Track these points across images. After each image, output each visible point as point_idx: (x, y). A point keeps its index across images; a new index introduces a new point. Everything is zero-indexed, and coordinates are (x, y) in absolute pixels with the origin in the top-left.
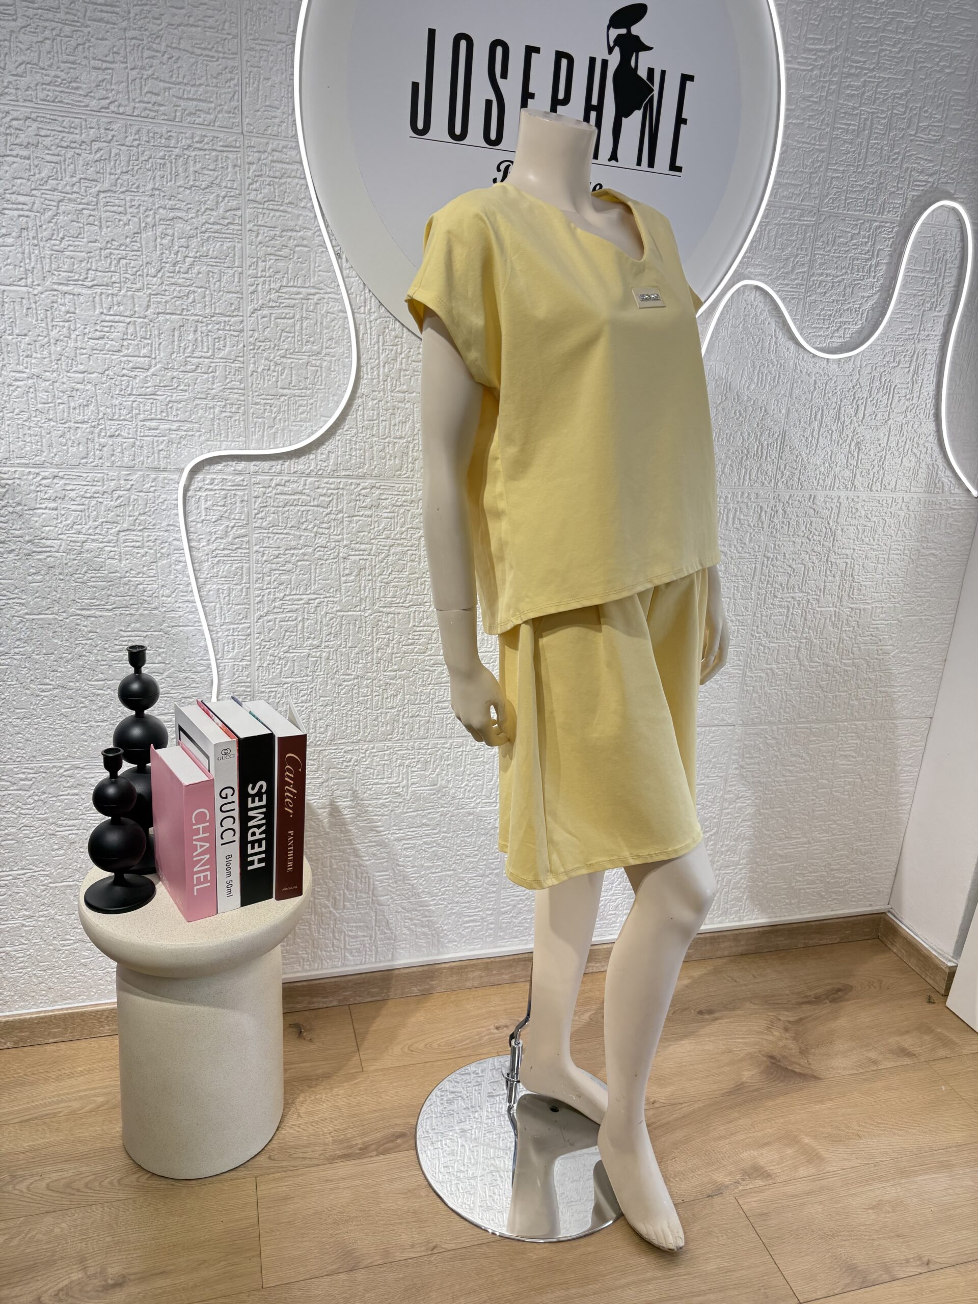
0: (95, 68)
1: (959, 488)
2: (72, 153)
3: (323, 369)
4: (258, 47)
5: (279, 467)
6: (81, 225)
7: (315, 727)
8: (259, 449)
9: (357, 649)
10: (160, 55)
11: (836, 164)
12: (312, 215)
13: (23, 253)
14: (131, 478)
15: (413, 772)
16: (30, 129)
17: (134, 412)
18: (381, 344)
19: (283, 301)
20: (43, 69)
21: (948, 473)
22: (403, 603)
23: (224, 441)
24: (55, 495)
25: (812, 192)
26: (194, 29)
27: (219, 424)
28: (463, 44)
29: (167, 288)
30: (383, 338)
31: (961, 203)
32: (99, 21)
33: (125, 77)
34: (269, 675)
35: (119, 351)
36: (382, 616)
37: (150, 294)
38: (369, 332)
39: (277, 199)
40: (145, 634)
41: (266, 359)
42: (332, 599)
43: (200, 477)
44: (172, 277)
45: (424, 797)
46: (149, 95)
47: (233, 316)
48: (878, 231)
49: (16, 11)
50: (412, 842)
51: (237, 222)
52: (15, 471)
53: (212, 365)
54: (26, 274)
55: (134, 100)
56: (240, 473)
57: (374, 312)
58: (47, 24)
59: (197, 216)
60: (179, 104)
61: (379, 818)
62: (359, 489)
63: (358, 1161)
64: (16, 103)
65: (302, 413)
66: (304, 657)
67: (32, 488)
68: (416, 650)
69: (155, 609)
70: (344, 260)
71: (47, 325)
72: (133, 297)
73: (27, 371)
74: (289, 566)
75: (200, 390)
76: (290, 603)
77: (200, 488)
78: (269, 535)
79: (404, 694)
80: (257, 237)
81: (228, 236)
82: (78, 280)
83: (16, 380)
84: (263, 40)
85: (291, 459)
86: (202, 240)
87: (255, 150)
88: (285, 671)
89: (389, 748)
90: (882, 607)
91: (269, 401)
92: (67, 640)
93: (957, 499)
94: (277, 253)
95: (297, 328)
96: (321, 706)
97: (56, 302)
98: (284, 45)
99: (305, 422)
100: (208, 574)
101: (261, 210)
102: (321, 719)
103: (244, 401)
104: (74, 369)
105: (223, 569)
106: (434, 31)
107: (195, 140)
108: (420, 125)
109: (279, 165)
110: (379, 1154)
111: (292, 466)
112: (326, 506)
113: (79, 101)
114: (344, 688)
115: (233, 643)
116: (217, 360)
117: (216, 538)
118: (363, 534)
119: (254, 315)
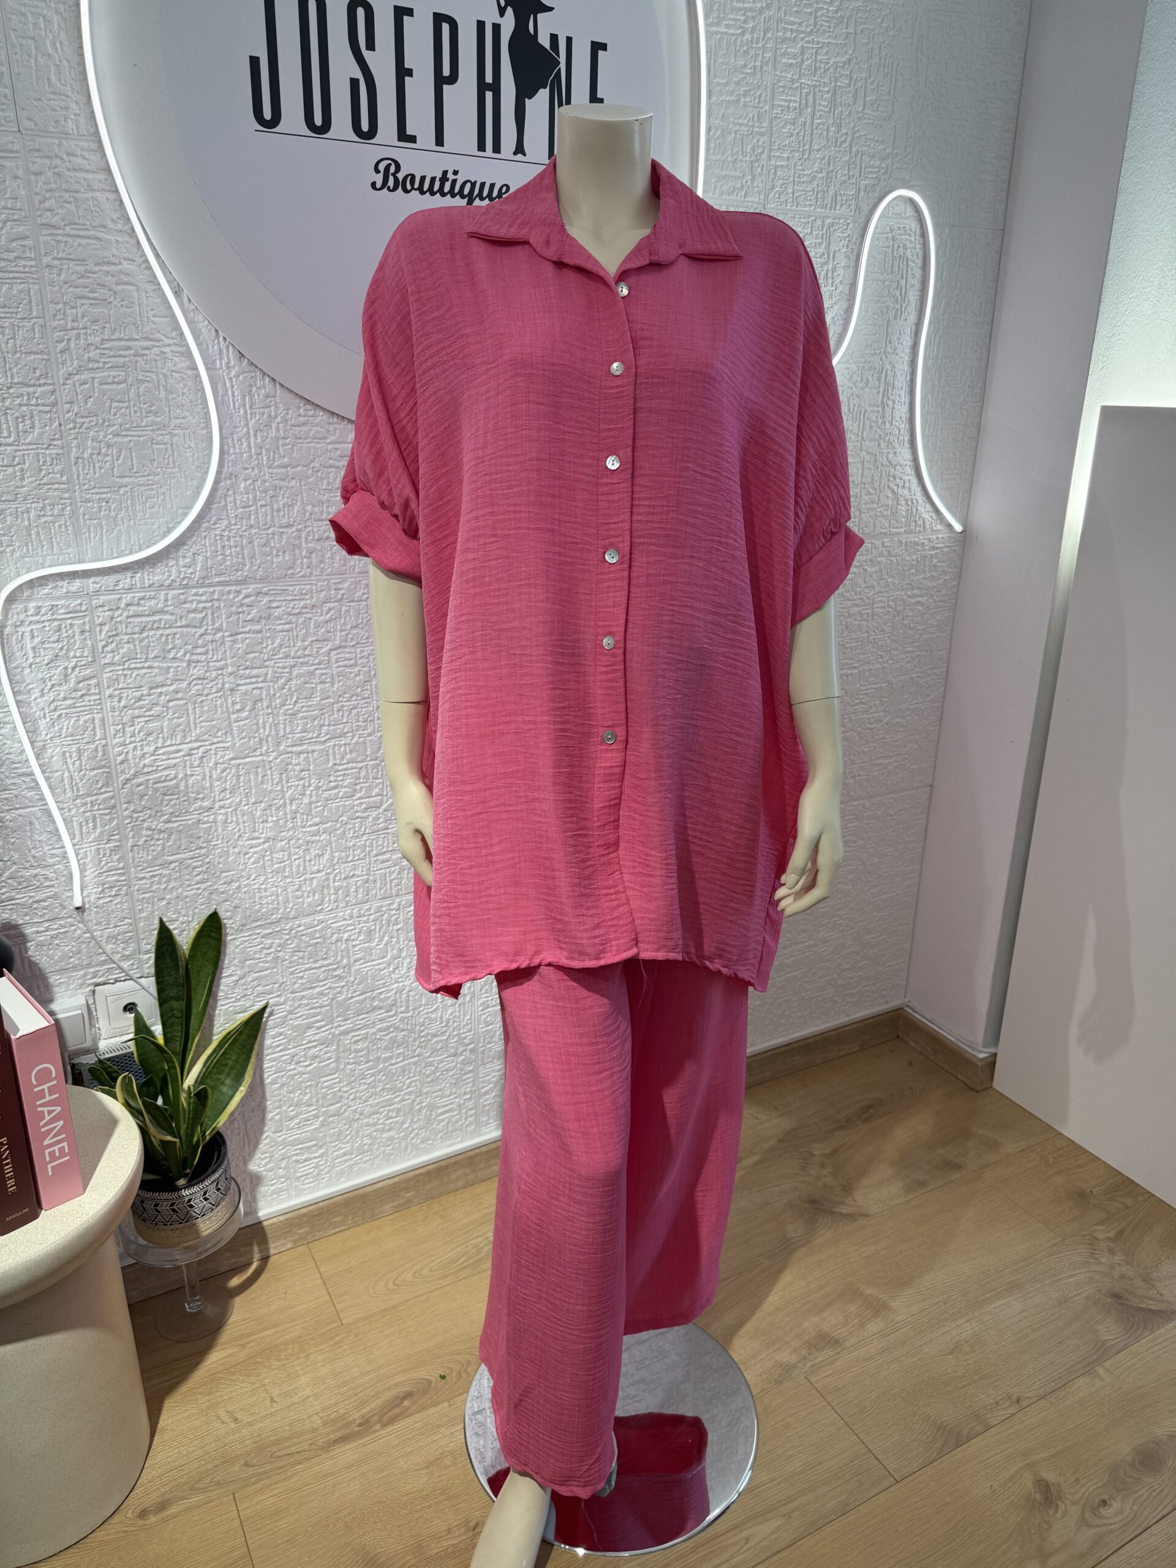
1: (940, 524)
5: (128, 581)
8: (98, 560)
9: (263, 804)
11: (779, 149)
12: (133, 241)
15: (354, 946)
18: (248, 407)
19: (108, 360)
21: (929, 508)
22: (317, 737)
23: (47, 555)
25: (755, 185)
27: (38, 533)
28: (312, 5)
30: (251, 399)
31: (918, 192)
34: (148, 855)
36: (291, 757)
38: (230, 392)
39: (81, 221)
41: (93, 440)
42: (222, 745)
43: (18, 606)
45: (372, 974)
47: (40, 385)
48: (832, 229)
50: (362, 1032)
51: (28, 255)
53: (18, 453)
56: (75, 595)
57: (234, 367)
61: (318, 1011)
62: (240, 597)
63: (361, 1441)
65: (153, 507)
66: (193, 824)
68: (341, 794)
70: (186, 300)
74: (157, 710)
75: (5, 490)
76: (164, 757)
77: (22, 622)
78: (125, 672)
79: (332, 852)
80: (59, 275)
81: (18, 275)
85: (143, 569)
87: (41, 154)
88: (170, 846)
89: (320, 922)
90: (870, 670)
91: (104, 496)
93: (940, 536)
94: (91, 295)
96: (224, 883)
99: (158, 518)
100: (47, 735)
101: (60, 238)
102: (226, 900)
103: (70, 498)
105: (67, 725)
108: (267, 114)
109: (80, 175)
110: (384, 1425)
111: (146, 578)
112: (198, 625)
114: (252, 856)
115: (94, 820)
116: (23, 447)
117: (53, 685)
118: (252, 655)
119: (68, 382)
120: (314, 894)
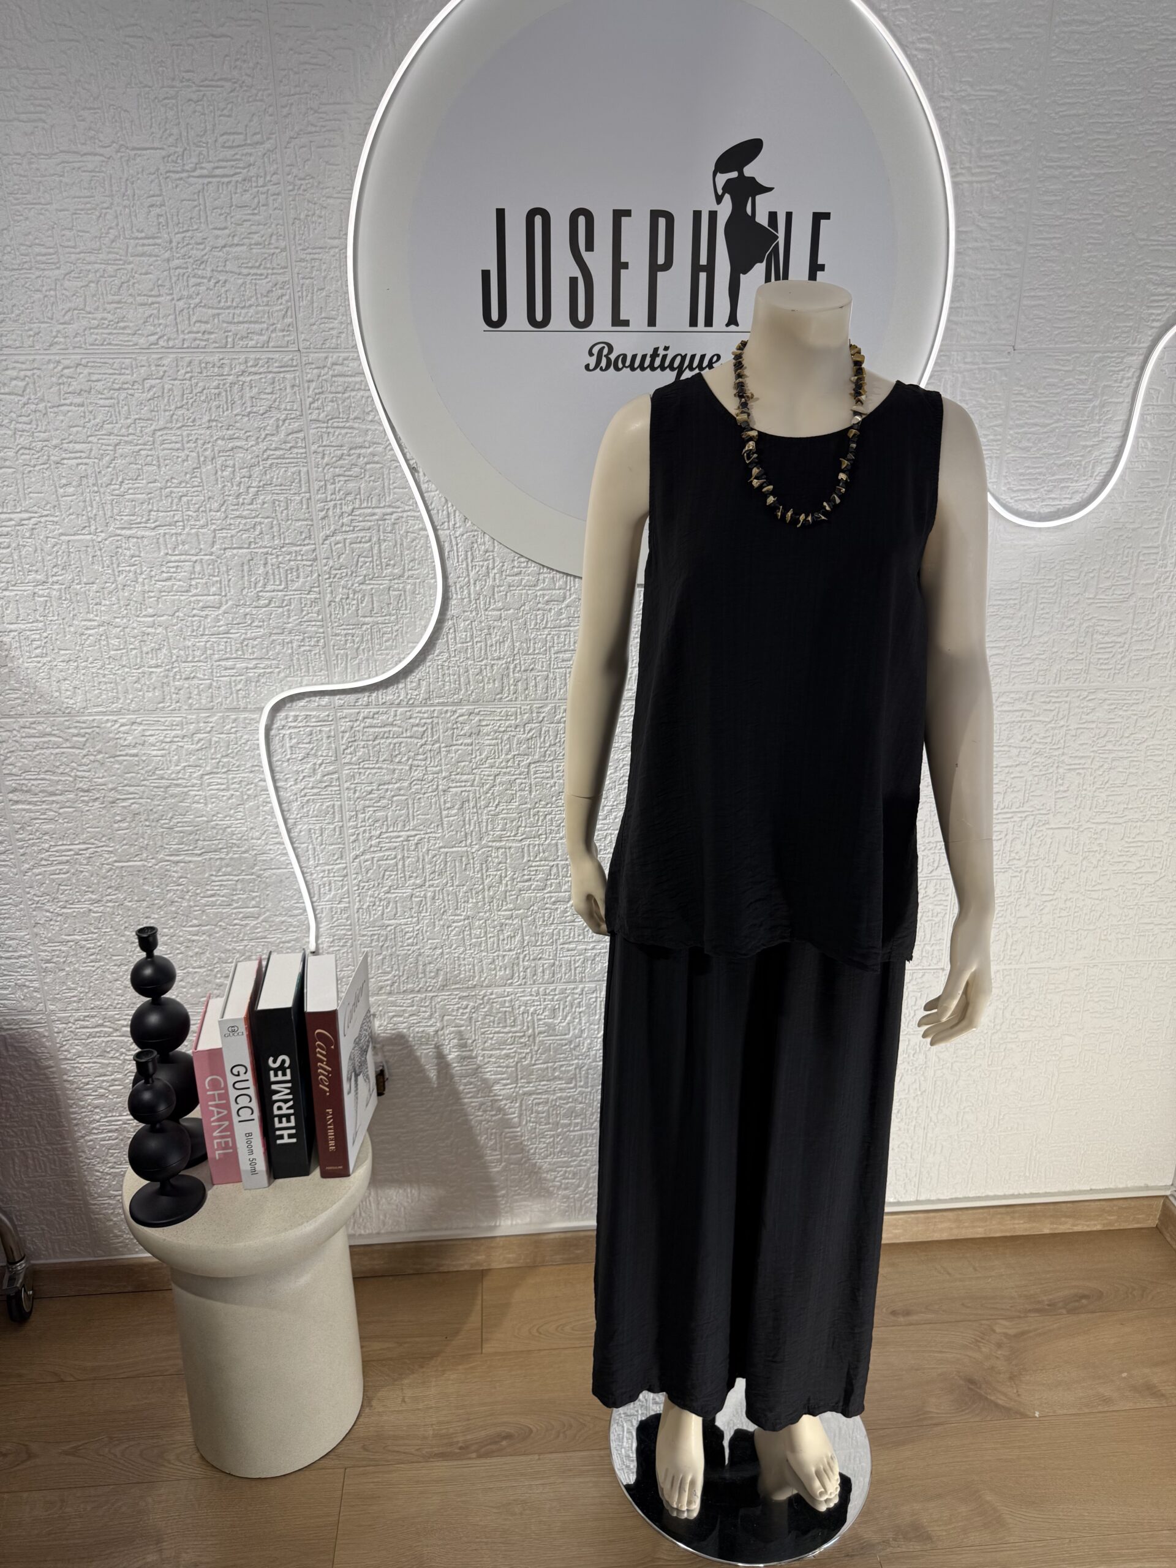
0: (141, 305)
2: (125, 395)
3: (407, 593)
4: (308, 257)
5: (366, 699)
6: (140, 467)
7: (424, 972)
8: (343, 682)
9: (465, 887)
10: (205, 281)
13: (85, 501)
14: (211, 720)
15: (540, 1020)
16: (81, 376)
17: (209, 652)
18: (469, 560)
19: (357, 524)
20: (90, 313)
22: (514, 836)
23: (305, 677)
24: (134, 741)
25: (1004, 327)
26: (239, 249)
27: (298, 659)
28: (538, 220)
29: (232, 522)
30: (472, 554)
32: (143, 255)
33: (172, 310)
34: (370, 918)
35: (187, 591)
36: (492, 851)
37: (215, 530)
38: (455, 548)
39: (341, 416)
40: (237, 878)
41: (343, 587)
42: (434, 836)
43: (282, 715)
44: (237, 510)
45: (554, 1048)
46: (198, 325)
47: (304, 545)
49: (59, 259)
50: (544, 1096)
51: (300, 444)
52: (94, 720)
53: (286, 598)
54: (90, 522)
55: (183, 332)
56: (324, 709)
57: (460, 527)
58: (89, 267)
59: (257, 443)
60: (229, 329)
62: (456, 716)
63: (455, 1463)
64: (67, 352)
65: (386, 641)
66: (406, 897)
67: (111, 735)
68: (536, 888)
69: (245, 852)
70: (421, 475)
71: (113, 571)
72: (197, 534)
73: (98, 618)
74: (384, 802)
75: (274, 624)
76: (387, 841)
77: (284, 726)
78: (360, 771)
79: (523, 936)
80: (323, 458)
81: (292, 460)
82: (140, 523)
83: (87, 629)
84: (314, 248)
85: (378, 690)
86: (264, 468)
87: (313, 366)
88: (388, 912)
89: (510, 993)
91: (350, 631)
92: (158, 887)
94: (347, 473)
95: (375, 551)
97: (121, 547)
98: (337, 250)
99: (391, 649)
100: (297, 815)
101: (325, 430)
102: (430, 963)
103: (322, 632)
104: (144, 613)
105: (314, 808)
106: (503, 210)
107: (249, 364)
108: (495, 316)
109: (341, 379)
110: (480, 1457)
111: (380, 698)
112: (420, 737)
113: (128, 341)
114: (454, 930)
115: (330, 884)
116: (292, 593)
117: (304, 777)
118: (463, 764)
119: (327, 542)
120: (505, 969)
